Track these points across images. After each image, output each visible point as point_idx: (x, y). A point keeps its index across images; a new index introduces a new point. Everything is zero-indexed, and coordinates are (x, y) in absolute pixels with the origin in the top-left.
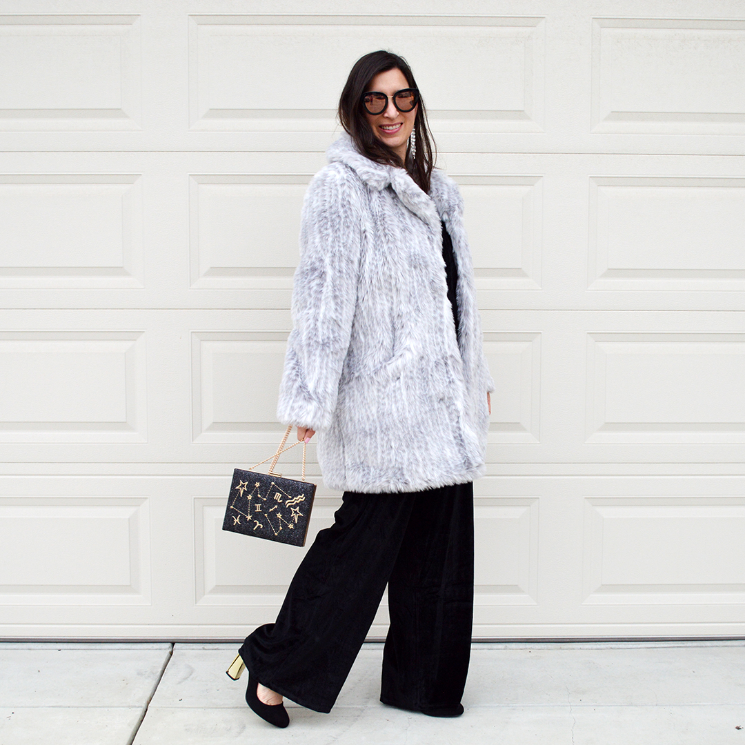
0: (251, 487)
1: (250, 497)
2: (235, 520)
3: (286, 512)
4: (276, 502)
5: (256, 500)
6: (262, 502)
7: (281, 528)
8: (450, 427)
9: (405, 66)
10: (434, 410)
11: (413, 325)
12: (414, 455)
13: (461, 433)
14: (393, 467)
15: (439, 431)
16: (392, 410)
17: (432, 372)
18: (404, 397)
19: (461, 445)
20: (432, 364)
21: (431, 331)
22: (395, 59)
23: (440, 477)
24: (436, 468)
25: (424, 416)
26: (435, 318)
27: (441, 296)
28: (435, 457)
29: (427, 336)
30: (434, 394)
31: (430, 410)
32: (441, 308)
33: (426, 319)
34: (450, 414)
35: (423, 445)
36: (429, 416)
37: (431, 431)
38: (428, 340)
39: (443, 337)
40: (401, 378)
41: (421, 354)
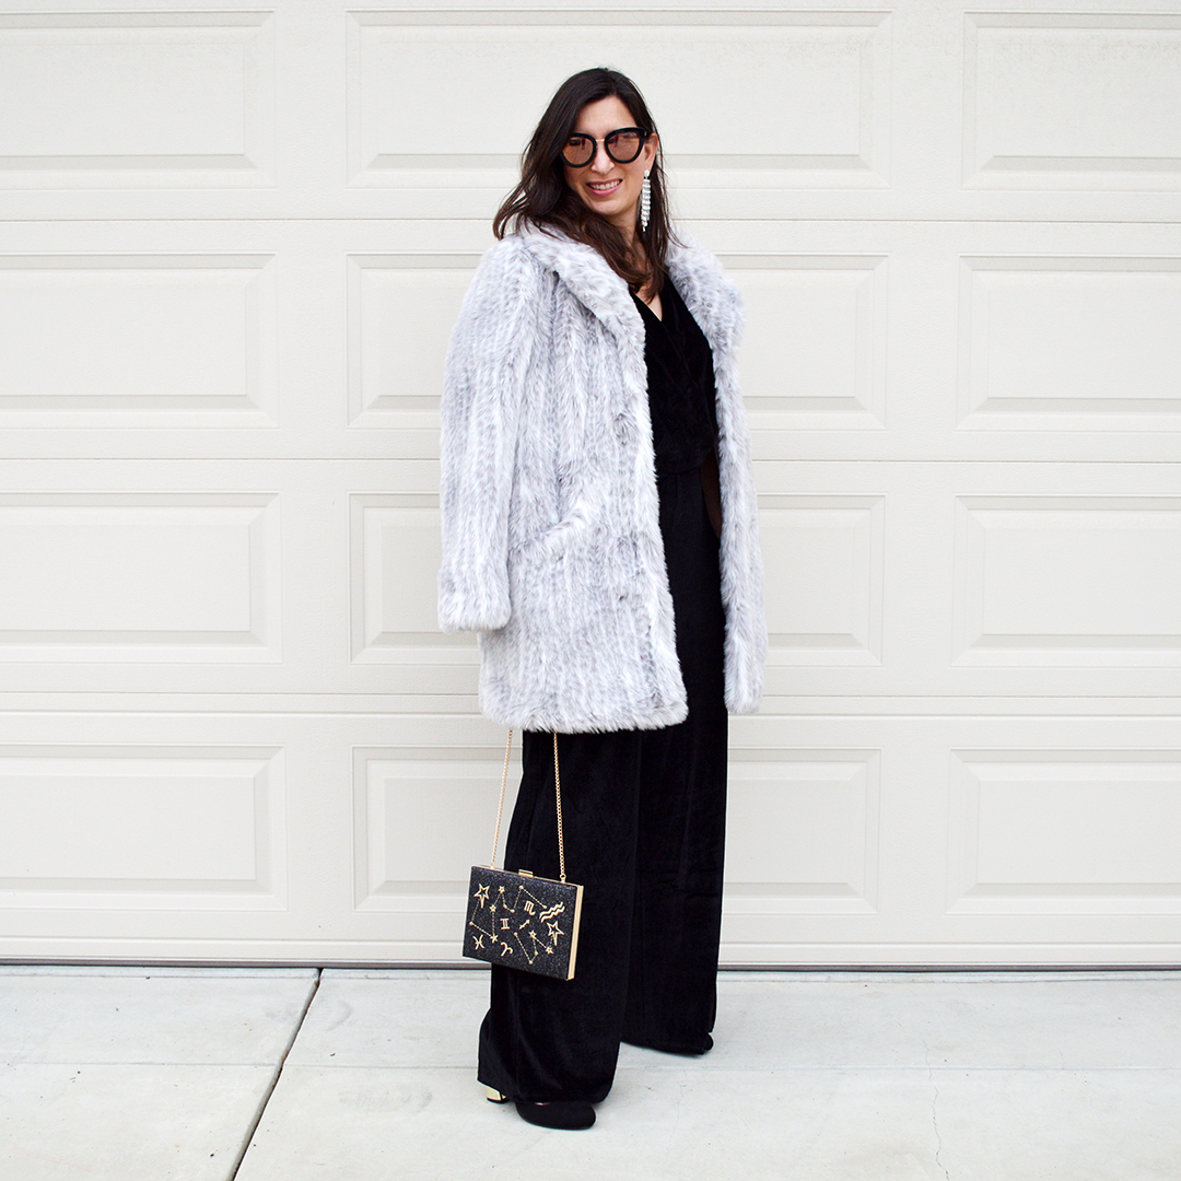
0: (493, 893)
1: (493, 908)
2: (477, 943)
3: (542, 929)
4: (527, 915)
5: (501, 912)
6: (510, 916)
7: (536, 953)
8: (636, 641)
9: (627, 93)
10: (611, 611)
11: (586, 481)
12: (575, 675)
13: (652, 652)
14: (541, 692)
15: (617, 643)
16: (547, 605)
17: (612, 553)
18: (568, 587)
19: (650, 669)
20: (613, 541)
21: (614, 492)
22: (614, 81)
23: (613, 714)
24: (607, 699)
25: (594, 618)
26: (621, 472)
27: (634, 440)
28: (605, 683)
29: (607, 498)
30: (611, 588)
31: (604, 610)
32: (633, 460)
33: (607, 474)
34: (638, 621)
35: (590, 663)
36: (601, 618)
37: (602, 643)
38: (608, 507)
39: (633, 504)
40: (565, 558)
41: (598, 525)
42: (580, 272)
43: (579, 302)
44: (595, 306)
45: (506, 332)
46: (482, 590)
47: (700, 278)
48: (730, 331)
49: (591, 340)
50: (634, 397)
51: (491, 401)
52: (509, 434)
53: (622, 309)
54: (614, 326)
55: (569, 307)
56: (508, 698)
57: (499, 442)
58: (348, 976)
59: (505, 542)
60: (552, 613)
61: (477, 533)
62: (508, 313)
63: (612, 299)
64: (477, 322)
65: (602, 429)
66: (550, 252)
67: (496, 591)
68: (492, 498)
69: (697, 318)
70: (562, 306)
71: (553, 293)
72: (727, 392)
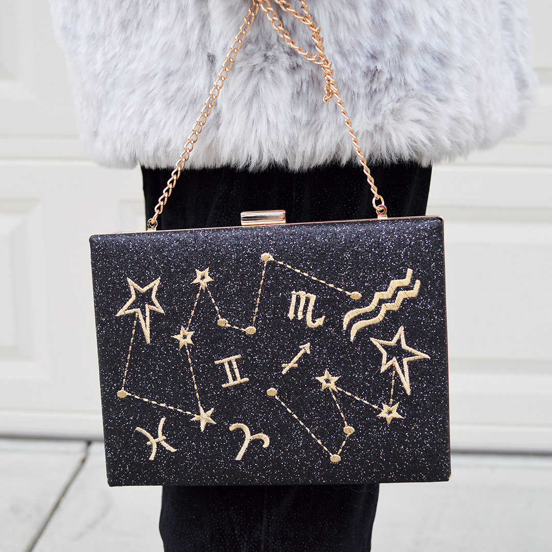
1: (184, 337)
2: (153, 442)
3: (355, 360)
5: (213, 341)
6: (242, 344)
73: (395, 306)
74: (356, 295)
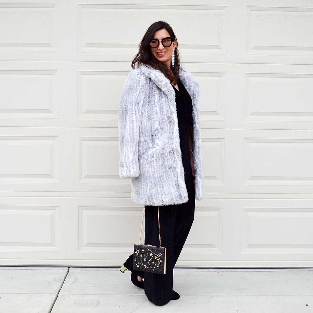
0: (141, 252)
1: (141, 256)
2: (137, 266)
3: (156, 261)
4: (151, 257)
5: (143, 257)
6: (146, 258)
7: (155, 267)
8: (174, 180)
9: (168, 28)
10: (167, 172)
11: (160, 135)
12: (158, 190)
13: (179, 183)
14: (148, 194)
15: (169, 181)
16: (149, 170)
17: (167, 155)
18: (155, 165)
19: (178, 188)
20: (167, 152)
21: (168, 138)
22: (164, 25)
23: (168, 200)
24: (167, 196)
25: (163, 174)
26: (170, 133)
27: (173, 124)
28: (166, 192)
29: (166, 140)
30: (167, 165)
31: (165, 171)
32: (173, 129)
33: (166, 133)
34: (174, 174)
35: (161, 186)
36: (164, 174)
37: (165, 181)
38: (166, 142)
39: (173, 141)
40: (154, 157)
41: (163, 147)
42: (157, 78)
43: (157, 86)
44: (161, 87)
45: (136, 95)
46: (131, 166)
47: (188, 79)
48: (197, 94)
49: (160, 96)
50: (173, 112)
51: (133, 114)
52: (138, 123)
53: (169, 88)
54: (167, 93)
55: (154, 87)
56: (139, 196)
57: (135, 125)
58: (77, 269)
59: (138, 153)
60: (151, 173)
61: (129, 151)
62: (137, 89)
63: (166, 85)
64: (128, 92)
65: (164, 120)
66: (148, 72)
67: (135, 167)
68: (134, 141)
69: (188, 90)
70: (152, 87)
71: (149, 84)
72: (196, 110)
73: (159, 256)
74: (156, 254)
